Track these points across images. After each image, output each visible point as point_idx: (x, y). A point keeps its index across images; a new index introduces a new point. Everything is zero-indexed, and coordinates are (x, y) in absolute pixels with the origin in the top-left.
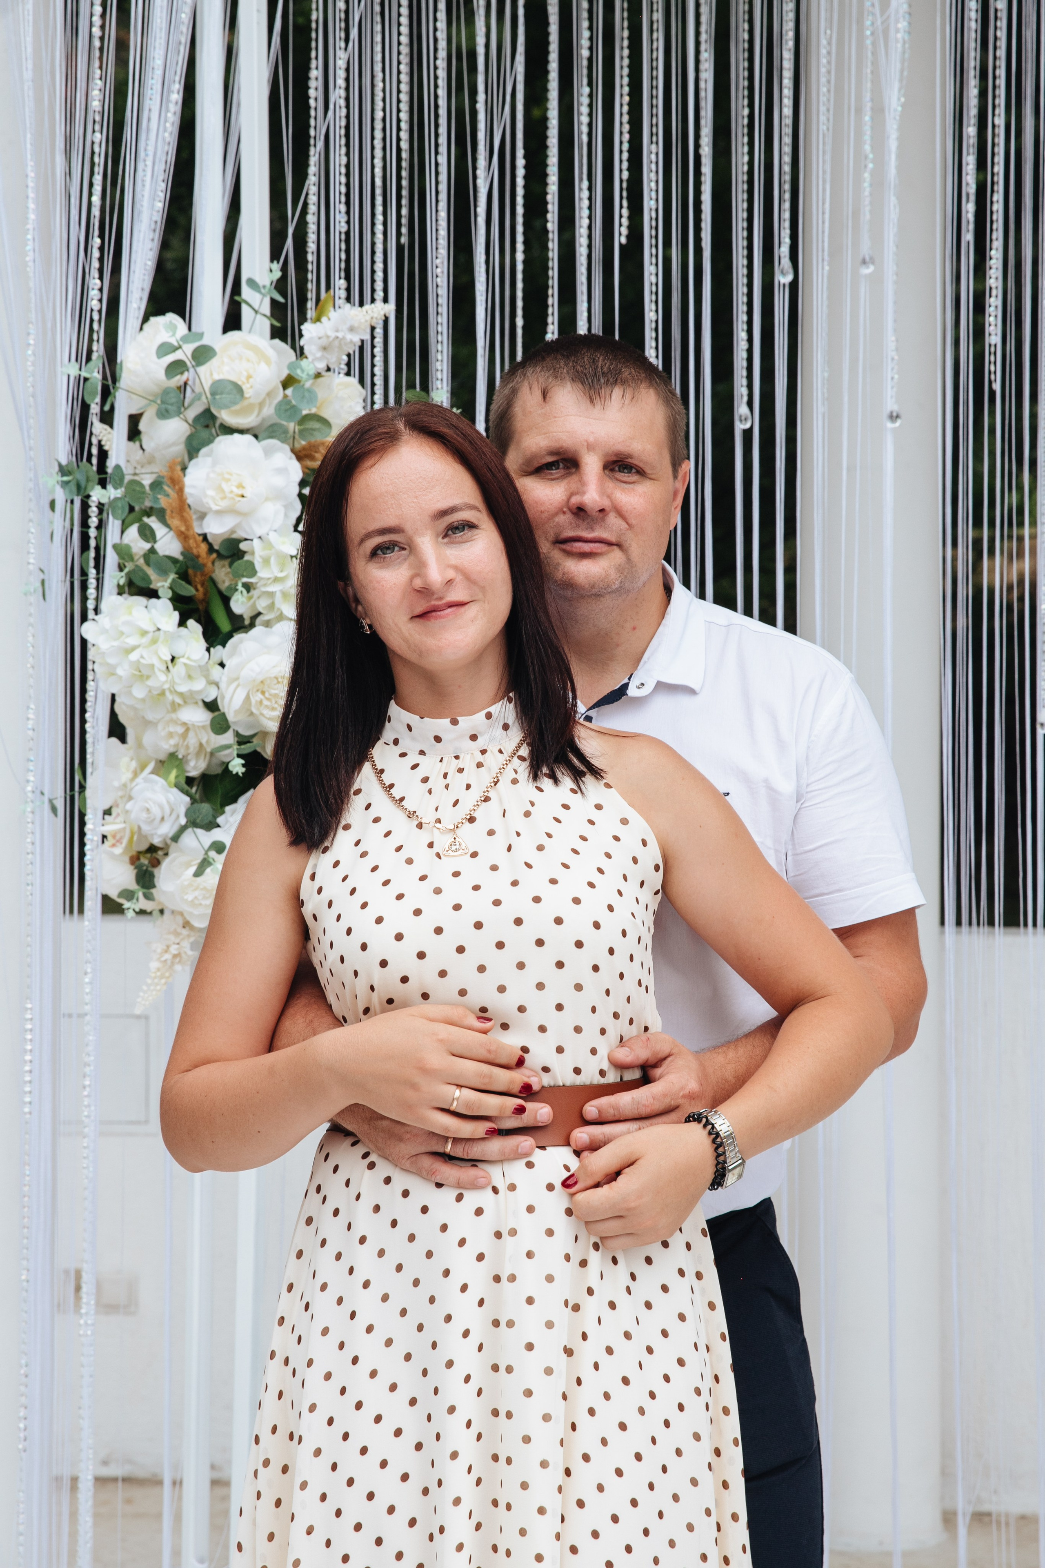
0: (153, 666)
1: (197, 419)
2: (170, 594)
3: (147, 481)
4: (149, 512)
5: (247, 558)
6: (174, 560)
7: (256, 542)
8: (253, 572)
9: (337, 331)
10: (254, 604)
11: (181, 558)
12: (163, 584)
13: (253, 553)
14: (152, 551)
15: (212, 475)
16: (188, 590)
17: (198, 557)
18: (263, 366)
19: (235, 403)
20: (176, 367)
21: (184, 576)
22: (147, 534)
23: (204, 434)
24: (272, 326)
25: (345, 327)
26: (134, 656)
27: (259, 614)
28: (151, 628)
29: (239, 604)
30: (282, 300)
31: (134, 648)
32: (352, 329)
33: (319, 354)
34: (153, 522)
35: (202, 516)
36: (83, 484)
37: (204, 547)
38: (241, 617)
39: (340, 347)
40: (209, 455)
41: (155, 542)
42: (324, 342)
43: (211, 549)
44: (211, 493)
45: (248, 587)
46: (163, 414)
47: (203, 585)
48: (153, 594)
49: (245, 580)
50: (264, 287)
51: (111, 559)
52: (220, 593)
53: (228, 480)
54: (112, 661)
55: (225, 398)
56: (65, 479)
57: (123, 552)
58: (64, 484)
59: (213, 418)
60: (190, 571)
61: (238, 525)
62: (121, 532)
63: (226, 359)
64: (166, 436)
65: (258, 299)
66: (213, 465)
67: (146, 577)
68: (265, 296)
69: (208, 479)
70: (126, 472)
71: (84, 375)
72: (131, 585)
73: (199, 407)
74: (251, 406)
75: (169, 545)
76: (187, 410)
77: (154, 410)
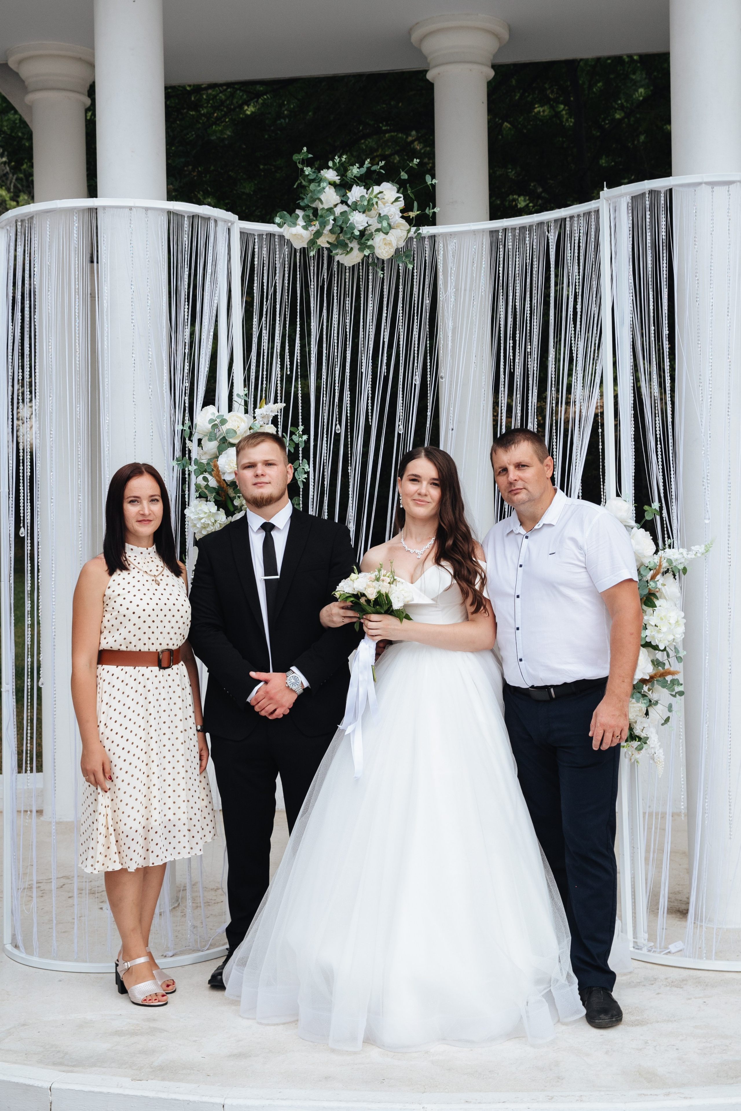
0: (209, 524)
1: (221, 440)
2: (214, 500)
3: (205, 461)
4: (205, 471)
6: (214, 488)
9: (267, 411)
10: (241, 503)
11: (217, 487)
12: (211, 496)
14: (207, 485)
16: (219, 498)
17: (223, 488)
18: (243, 423)
19: (234, 436)
20: (215, 426)
21: (218, 493)
22: (205, 479)
23: (224, 445)
24: (245, 408)
25: (270, 411)
26: (203, 521)
27: (243, 505)
28: (208, 511)
29: (236, 503)
30: (248, 401)
31: (202, 518)
32: (272, 411)
33: (261, 420)
34: (207, 475)
35: (224, 473)
36: (185, 464)
37: (225, 485)
38: (237, 506)
39: (268, 417)
40: (226, 454)
41: (208, 482)
42: (262, 416)
43: (226, 483)
44: (226, 467)
45: (239, 497)
46: (210, 440)
47: (224, 496)
48: (208, 499)
49: (238, 495)
50: (242, 396)
51: (193, 488)
52: (230, 498)
54: (195, 522)
55: (231, 435)
57: (198, 487)
58: (178, 464)
59: (226, 440)
60: (220, 492)
62: (197, 478)
63: (230, 421)
64: (211, 446)
65: (240, 400)
66: (228, 457)
67: (205, 494)
68: (242, 399)
69: (226, 462)
70: (198, 459)
71: (184, 428)
72: (200, 497)
73: (221, 437)
74: (239, 436)
75: (213, 483)
76: (218, 438)
77: (207, 438)
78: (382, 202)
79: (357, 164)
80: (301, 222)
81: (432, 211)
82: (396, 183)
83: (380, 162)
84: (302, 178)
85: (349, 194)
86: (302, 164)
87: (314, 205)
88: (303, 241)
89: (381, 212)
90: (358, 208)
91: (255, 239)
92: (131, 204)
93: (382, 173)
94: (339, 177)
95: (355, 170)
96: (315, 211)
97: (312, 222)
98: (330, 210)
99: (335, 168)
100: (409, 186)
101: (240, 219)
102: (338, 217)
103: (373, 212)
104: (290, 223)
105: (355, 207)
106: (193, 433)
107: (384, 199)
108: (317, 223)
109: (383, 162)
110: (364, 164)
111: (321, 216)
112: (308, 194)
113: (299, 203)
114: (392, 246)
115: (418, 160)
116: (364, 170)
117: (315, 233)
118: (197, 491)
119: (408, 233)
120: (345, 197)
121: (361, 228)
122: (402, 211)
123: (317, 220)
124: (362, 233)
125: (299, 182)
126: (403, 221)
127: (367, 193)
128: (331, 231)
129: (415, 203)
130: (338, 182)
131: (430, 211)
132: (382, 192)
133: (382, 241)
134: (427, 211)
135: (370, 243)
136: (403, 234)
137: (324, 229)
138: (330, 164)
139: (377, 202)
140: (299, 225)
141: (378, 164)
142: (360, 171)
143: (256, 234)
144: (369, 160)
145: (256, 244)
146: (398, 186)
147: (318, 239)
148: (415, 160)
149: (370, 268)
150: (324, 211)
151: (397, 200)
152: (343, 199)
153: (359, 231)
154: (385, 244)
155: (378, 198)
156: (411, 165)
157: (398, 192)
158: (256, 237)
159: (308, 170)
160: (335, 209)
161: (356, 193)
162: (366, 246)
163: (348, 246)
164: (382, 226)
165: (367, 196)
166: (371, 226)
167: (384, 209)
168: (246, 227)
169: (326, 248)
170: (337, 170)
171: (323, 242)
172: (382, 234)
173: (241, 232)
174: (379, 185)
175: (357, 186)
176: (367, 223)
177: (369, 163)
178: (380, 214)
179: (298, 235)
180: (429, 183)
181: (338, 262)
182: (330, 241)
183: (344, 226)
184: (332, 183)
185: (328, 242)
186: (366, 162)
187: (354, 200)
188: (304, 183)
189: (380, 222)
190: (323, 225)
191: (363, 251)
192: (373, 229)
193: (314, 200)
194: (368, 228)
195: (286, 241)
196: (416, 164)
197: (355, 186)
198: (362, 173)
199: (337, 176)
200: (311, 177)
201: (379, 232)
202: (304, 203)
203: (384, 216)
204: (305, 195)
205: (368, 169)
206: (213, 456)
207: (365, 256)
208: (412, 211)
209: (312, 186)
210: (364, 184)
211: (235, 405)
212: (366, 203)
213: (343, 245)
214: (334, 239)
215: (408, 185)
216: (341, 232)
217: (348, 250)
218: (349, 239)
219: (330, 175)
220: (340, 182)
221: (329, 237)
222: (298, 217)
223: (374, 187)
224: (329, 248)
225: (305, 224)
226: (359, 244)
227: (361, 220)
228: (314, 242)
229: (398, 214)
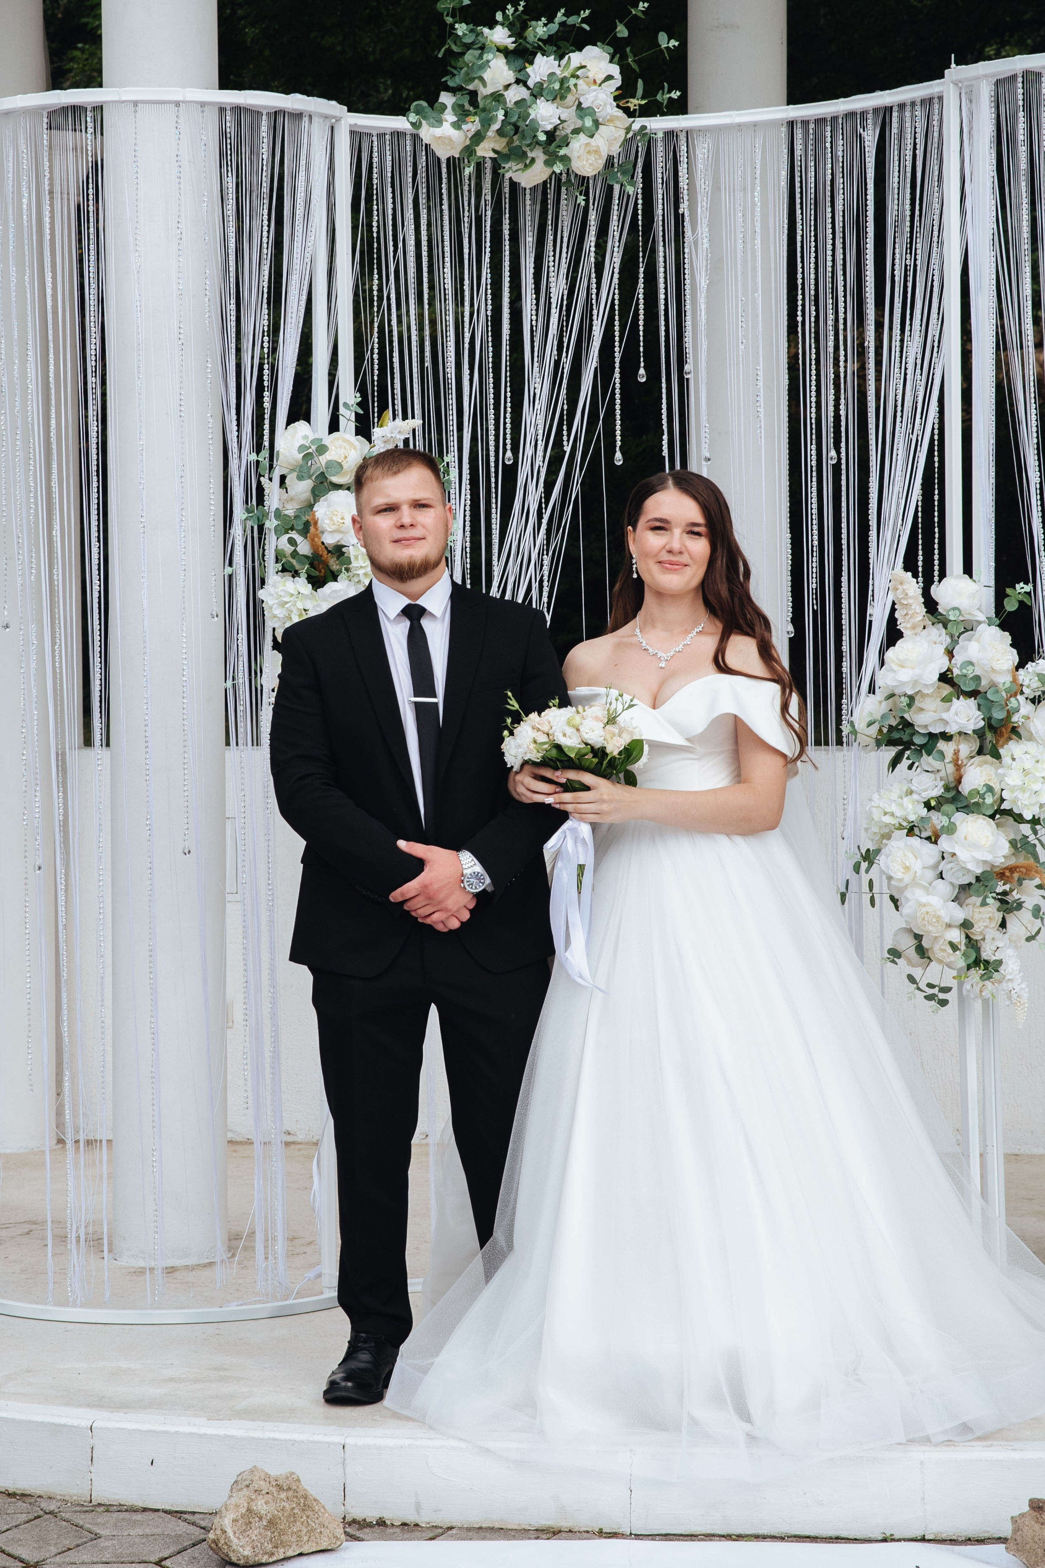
1: (317, 477)
2: (306, 576)
3: (291, 512)
4: (292, 529)
5: (346, 555)
6: (306, 557)
7: (351, 548)
8: (350, 563)
9: (392, 433)
11: (311, 555)
12: (304, 570)
13: (349, 554)
14: (295, 551)
15: (328, 513)
16: (317, 573)
17: (321, 556)
18: (353, 451)
19: (338, 472)
20: (308, 456)
21: (312, 565)
22: (292, 542)
23: (321, 487)
24: (356, 426)
25: (398, 432)
26: (286, 606)
28: (296, 593)
30: (362, 412)
31: (287, 603)
32: (401, 433)
34: (294, 535)
35: (323, 532)
36: (261, 518)
37: (325, 551)
39: (394, 441)
40: (326, 500)
41: (297, 545)
42: (384, 438)
43: (326, 548)
44: (327, 521)
46: (300, 478)
47: (321, 566)
48: (296, 574)
49: (347, 568)
50: (352, 405)
51: (270, 555)
52: (333, 572)
53: (337, 515)
54: (275, 610)
55: (334, 470)
56: (251, 515)
57: (279, 554)
58: (251, 518)
59: (326, 478)
60: (316, 562)
61: (342, 538)
62: (278, 538)
63: (333, 448)
64: (301, 488)
65: (349, 412)
66: (329, 506)
67: (293, 566)
68: (352, 411)
69: (325, 514)
70: (281, 508)
71: (259, 459)
72: (284, 570)
73: (319, 473)
74: (346, 473)
75: (304, 548)
76: (312, 475)
77: (295, 474)
78: (584, 81)
79: (543, 19)
80: (449, 117)
81: (668, 96)
82: (607, 44)
83: (582, 12)
84: (451, 40)
85: (529, 69)
86: (452, 17)
87: (471, 87)
88: (452, 148)
89: (581, 100)
90: (545, 93)
91: (372, 141)
92: (179, 98)
93: (585, 30)
94: (513, 39)
95: (540, 29)
96: (473, 94)
97: (468, 115)
98: (497, 97)
99: (507, 23)
100: (631, 51)
101: (349, 111)
102: (511, 109)
103: (570, 99)
104: (432, 120)
105: (537, 92)
106: (274, 466)
107: (587, 77)
108: (477, 119)
109: (587, 12)
110: (556, 16)
111: (484, 110)
112: (461, 69)
113: (446, 81)
114: (600, 156)
115: (646, 5)
116: (554, 27)
117: (472, 137)
118: (277, 561)
119: (627, 133)
120: (522, 73)
121: (549, 127)
122: (616, 99)
123: (475, 114)
124: (551, 135)
125: (447, 46)
126: (620, 113)
127: (559, 66)
128: (500, 132)
129: (640, 83)
130: (512, 47)
131: (664, 97)
132: (584, 67)
133: (583, 147)
134: (659, 97)
135: (562, 152)
136: (619, 134)
137: (488, 130)
138: (499, 16)
139: (575, 85)
140: (447, 121)
141: (579, 15)
142: (548, 30)
143: (374, 133)
144: (563, 11)
145: (375, 149)
146: (612, 50)
147: (477, 146)
148: (641, 3)
149: (563, 189)
150: (488, 101)
151: (609, 78)
152: (519, 77)
153: (546, 133)
154: (589, 152)
155: (578, 77)
156: (634, 13)
157: (611, 61)
158: (375, 139)
159: (461, 29)
160: (506, 93)
161: (541, 69)
162: (557, 156)
163: (527, 157)
164: (584, 124)
165: (558, 72)
166: (566, 123)
167: (587, 96)
168: (359, 124)
169: (490, 158)
170: (510, 26)
171: (485, 150)
172: (584, 135)
173: (352, 133)
174: (580, 49)
175: (543, 55)
176: (559, 118)
177: (564, 15)
178: (580, 104)
179: (445, 138)
180: (664, 46)
181: (510, 179)
182: (497, 148)
183: (520, 124)
184: (502, 48)
185: (494, 151)
186: (559, 15)
187: (538, 80)
188: (455, 48)
189: (581, 118)
190: (487, 123)
191: (552, 166)
192: (568, 129)
193: (472, 80)
194: (561, 126)
195: (424, 144)
196: (642, 11)
197: (539, 55)
198: (551, 33)
199: (510, 36)
200: (468, 40)
201: (578, 133)
202: (455, 82)
203: (589, 108)
204: (455, 68)
205: (562, 24)
206: (305, 504)
207: (554, 172)
208: (633, 96)
209: (470, 56)
210: (555, 48)
211: (342, 421)
212: (557, 86)
213: (517, 154)
214: (504, 144)
215: (628, 49)
216: (514, 135)
217: (528, 162)
218: (528, 146)
219: (500, 35)
220: (515, 47)
221: (495, 141)
222: (444, 107)
223: (570, 54)
224: (495, 158)
225: (455, 119)
226: (544, 153)
227: (549, 115)
228: (472, 151)
229: (611, 104)
